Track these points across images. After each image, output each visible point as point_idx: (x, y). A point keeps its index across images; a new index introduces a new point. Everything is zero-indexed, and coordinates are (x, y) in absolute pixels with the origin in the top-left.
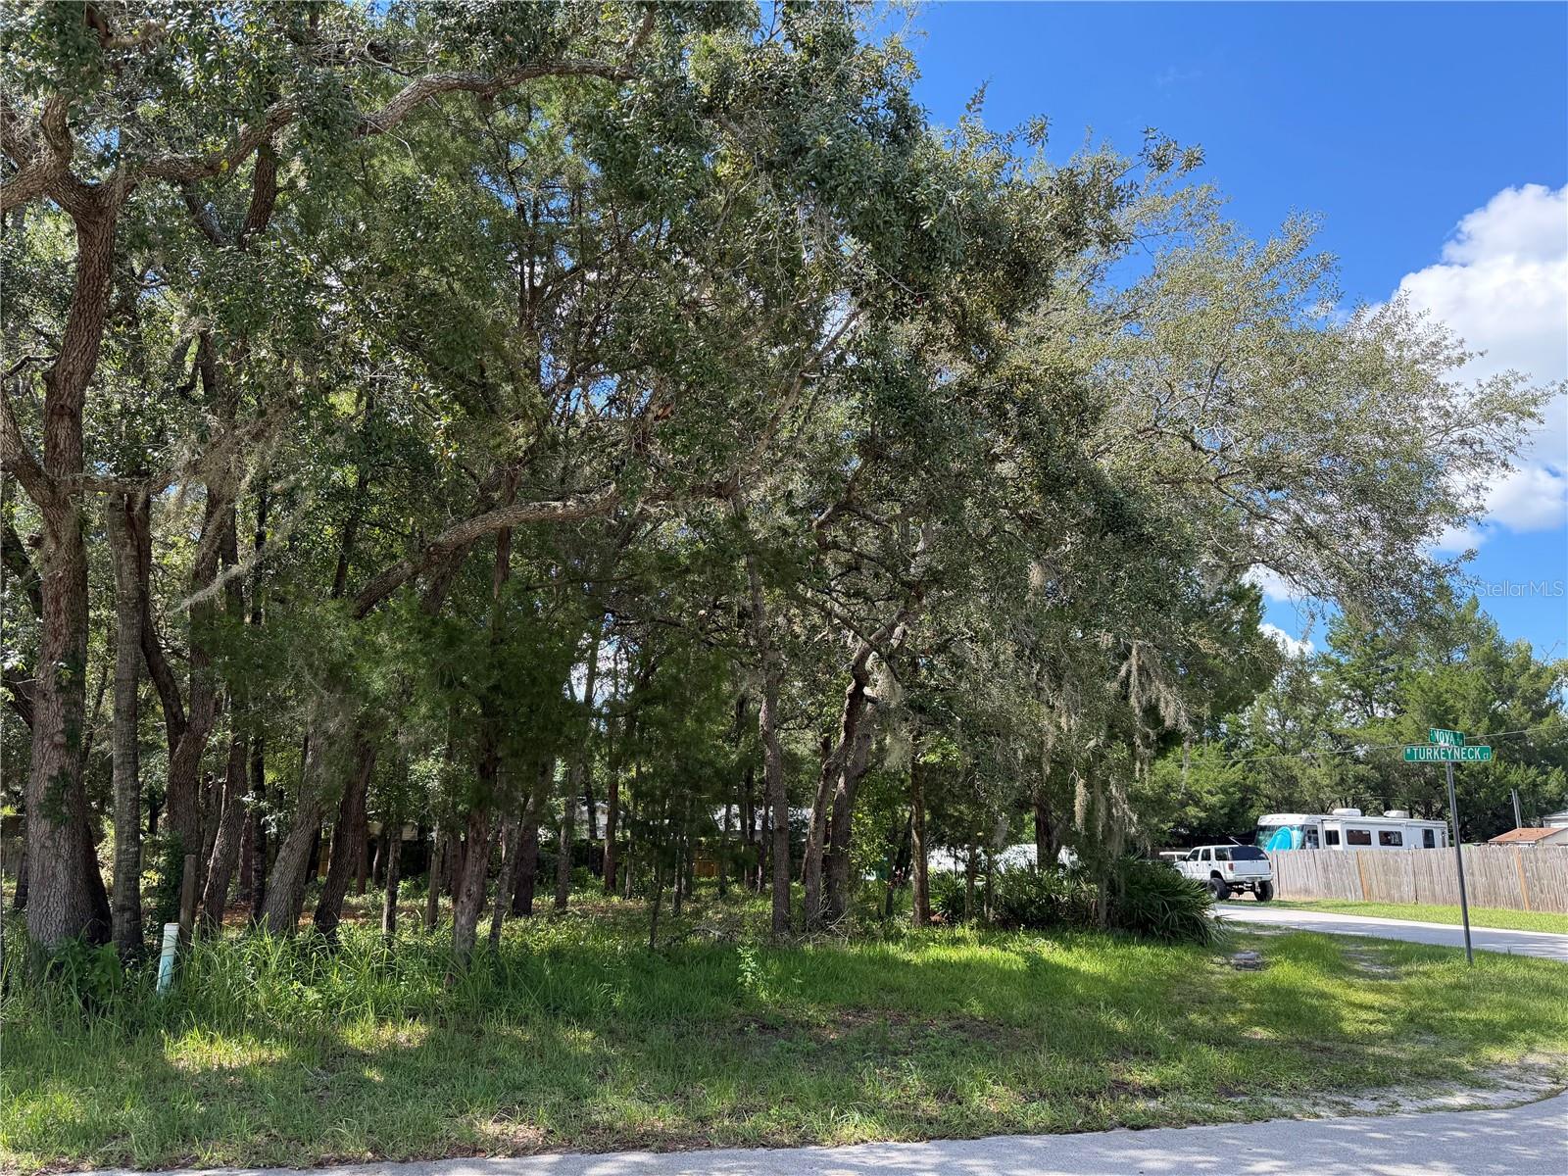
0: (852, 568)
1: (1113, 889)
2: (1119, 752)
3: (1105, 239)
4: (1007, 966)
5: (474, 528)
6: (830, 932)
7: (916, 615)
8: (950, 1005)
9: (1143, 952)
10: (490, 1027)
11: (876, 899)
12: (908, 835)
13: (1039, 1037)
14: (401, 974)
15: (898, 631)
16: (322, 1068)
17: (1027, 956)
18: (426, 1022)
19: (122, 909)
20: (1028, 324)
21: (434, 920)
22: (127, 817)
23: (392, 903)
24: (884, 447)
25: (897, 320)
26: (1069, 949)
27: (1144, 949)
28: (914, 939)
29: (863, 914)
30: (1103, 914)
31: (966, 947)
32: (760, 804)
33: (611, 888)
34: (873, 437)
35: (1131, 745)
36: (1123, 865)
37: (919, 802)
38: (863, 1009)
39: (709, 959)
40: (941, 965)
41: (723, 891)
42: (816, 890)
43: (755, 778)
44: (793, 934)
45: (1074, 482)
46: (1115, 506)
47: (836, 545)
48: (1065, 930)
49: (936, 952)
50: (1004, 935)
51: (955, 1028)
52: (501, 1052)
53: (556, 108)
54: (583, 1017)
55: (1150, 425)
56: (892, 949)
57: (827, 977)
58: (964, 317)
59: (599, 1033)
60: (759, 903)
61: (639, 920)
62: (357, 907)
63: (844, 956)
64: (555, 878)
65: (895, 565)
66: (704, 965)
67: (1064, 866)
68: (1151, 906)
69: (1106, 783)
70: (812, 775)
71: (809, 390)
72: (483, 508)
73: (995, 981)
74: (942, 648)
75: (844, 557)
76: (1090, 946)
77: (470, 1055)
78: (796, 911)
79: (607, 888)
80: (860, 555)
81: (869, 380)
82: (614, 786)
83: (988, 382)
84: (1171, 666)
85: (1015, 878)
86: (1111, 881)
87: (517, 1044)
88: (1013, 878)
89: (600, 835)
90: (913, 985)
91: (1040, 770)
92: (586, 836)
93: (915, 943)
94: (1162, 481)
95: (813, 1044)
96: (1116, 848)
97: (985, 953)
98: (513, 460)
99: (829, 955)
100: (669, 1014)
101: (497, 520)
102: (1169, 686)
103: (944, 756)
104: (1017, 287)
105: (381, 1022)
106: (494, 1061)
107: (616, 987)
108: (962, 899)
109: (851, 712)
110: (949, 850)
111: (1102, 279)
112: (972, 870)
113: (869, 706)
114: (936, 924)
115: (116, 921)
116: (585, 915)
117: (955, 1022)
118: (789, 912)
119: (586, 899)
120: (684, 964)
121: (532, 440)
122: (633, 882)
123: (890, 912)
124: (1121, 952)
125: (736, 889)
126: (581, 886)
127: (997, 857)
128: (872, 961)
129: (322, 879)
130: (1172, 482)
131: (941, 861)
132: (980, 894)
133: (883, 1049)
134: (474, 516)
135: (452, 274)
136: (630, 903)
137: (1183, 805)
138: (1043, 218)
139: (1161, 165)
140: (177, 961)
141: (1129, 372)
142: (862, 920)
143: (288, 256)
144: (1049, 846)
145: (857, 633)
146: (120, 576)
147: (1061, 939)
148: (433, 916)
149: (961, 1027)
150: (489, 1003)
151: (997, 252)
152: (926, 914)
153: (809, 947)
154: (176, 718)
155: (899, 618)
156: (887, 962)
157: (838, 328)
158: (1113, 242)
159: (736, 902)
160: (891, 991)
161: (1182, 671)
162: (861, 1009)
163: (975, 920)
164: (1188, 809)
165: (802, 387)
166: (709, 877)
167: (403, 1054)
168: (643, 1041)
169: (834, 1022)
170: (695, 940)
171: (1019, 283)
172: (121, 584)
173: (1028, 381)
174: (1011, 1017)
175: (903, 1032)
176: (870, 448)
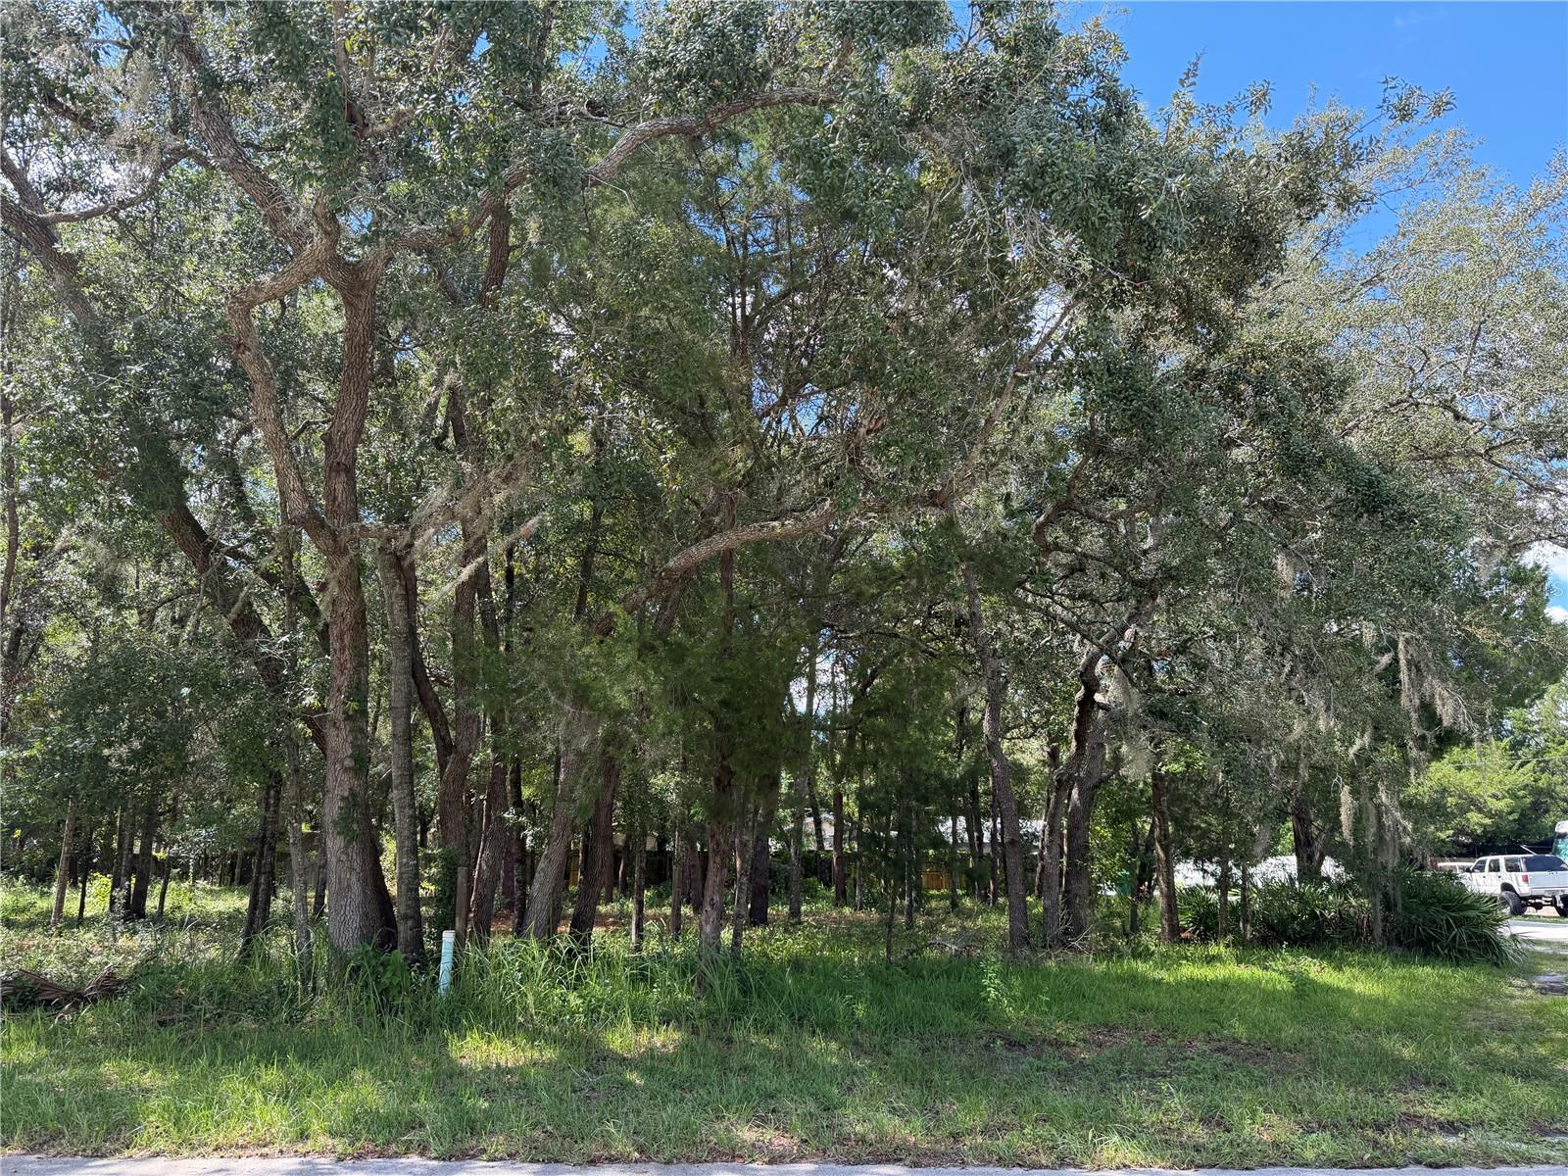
0: (1077, 569)
1: (1388, 905)
2: (1388, 754)
3: (1345, 201)
4: (1270, 986)
5: (700, 551)
6: (1072, 948)
7: (1149, 615)
8: (1211, 1026)
9: (1426, 973)
10: (737, 1034)
11: (1119, 915)
12: (1149, 847)
13: (1314, 1063)
14: (653, 981)
15: (1128, 633)
16: (588, 1070)
17: (1291, 975)
18: (678, 1028)
19: (406, 917)
20: (1257, 299)
21: (678, 929)
22: (406, 833)
23: (640, 912)
24: (1105, 440)
25: (1117, 308)
26: (1338, 968)
27: (1428, 969)
28: (1165, 956)
29: (1107, 930)
30: (1378, 931)
31: (1223, 966)
32: (986, 815)
33: (842, 899)
34: (1094, 432)
35: (1403, 746)
36: (1400, 877)
37: (1162, 813)
38: (1114, 1028)
39: (948, 973)
40: (1196, 985)
41: (954, 905)
42: (1055, 904)
43: (980, 789)
44: (1033, 949)
45: (1321, 462)
46: (1370, 485)
47: (1058, 547)
48: (1334, 948)
49: (1189, 971)
50: (1263, 953)
51: (1218, 1050)
52: (749, 1059)
53: (763, 139)
54: (828, 1028)
55: (1405, 396)
56: (1141, 967)
57: (1074, 994)
58: (1190, 299)
59: (844, 1044)
60: (993, 917)
61: (872, 932)
62: (607, 916)
63: (1091, 975)
64: (787, 888)
65: (1124, 564)
66: (943, 980)
67: (1328, 879)
68: (1434, 922)
69: (1374, 789)
70: (1040, 786)
71: (1022, 389)
72: (706, 532)
73: (1257, 1001)
74: (1182, 649)
75: (1064, 558)
76: (1364, 966)
77: (723, 1063)
78: (1033, 926)
79: (838, 899)
80: (1085, 555)
81: (1090, 373)
82: (838, 797)
83: (1217, 364)
84: (1444, 659)
85: (1271, 892)
86: (1385, 895)
87: (765, 1053)
88: (1274, 893)
89: (827, 846)
90: (1168, 1004)
91: (1297, 776)
92: (813, 847)
93: (1165, 961)
94: (1422, 457)
95: (1064, 1063)
96: (1392, 860)
97: (1245, 972)
98: (732, 484)
99: (1074, 972)
100: (912, 1028)
101: (720, 542)
102: (1444, 681)
103: (1188, 765)
104: (1246, 262)
105: (638, 1028)
106: (745, 1069)
107: (857, 998)
108: (1215, 915)
109: (1083, 720)
110: (1195, 862)
111: (1338, 244)
112: (1224, 884)
113: (1101, 713)
114: (1187, 941)
115: (401, 928)
116: (819, 926)
117: (1216, 1044)
118: (1027, 927)
119: (818, 909)
120: (923, 977)
121: (750, 463)
122: (862, 893)
123: (1135, 928)
124: (1401, 971)
125: (968, 902)
126: (812, 897)
127: (1251, 870)
128: (1120, 979)
129: (573, 888)
130: (1435, 458)
131: (1188, 875)
132: (1234, 909)
133: (1139, 1071)
134: (697, 540)
135: (671, 310)
136: (861, 915)
137: (1463, 811)
138: (1273, 189)
139: (1405, 114)
140: (455, 965)
141: (1374, 340)
142: (1106, 936)
143: (526, 309)
144: (1310, 858)
145: (1084, 637)
146: (391, 613)
147: (1328, 957)
148: (677, 925)
149: (1223, 1050)
150: (737, 1011)
151: (1222, 228)
152: (1175, 933)
153: (1051, 964)
154: (443, 740)
155: (1131, 619)
156: (1134, 979)
157: (1052, 323)
158: (1353, 204)
159: (969, 917)
160: (1143, 1011)
161: (1456, 663)
162: (1112, 1029)
163: (1230, 937)
164: (1469, 815)
165: (1016, 387)
166: (939, 889)
167: (660, 1060)
168: (888, 1054)
169: (1084, 1041)
170: (932, 954)
171: (1249, 258)
172: (393, 621)
173: (1263, 358)
174: (1278, 1040)
175: (1159, 1052)
176: (1092, 444)
